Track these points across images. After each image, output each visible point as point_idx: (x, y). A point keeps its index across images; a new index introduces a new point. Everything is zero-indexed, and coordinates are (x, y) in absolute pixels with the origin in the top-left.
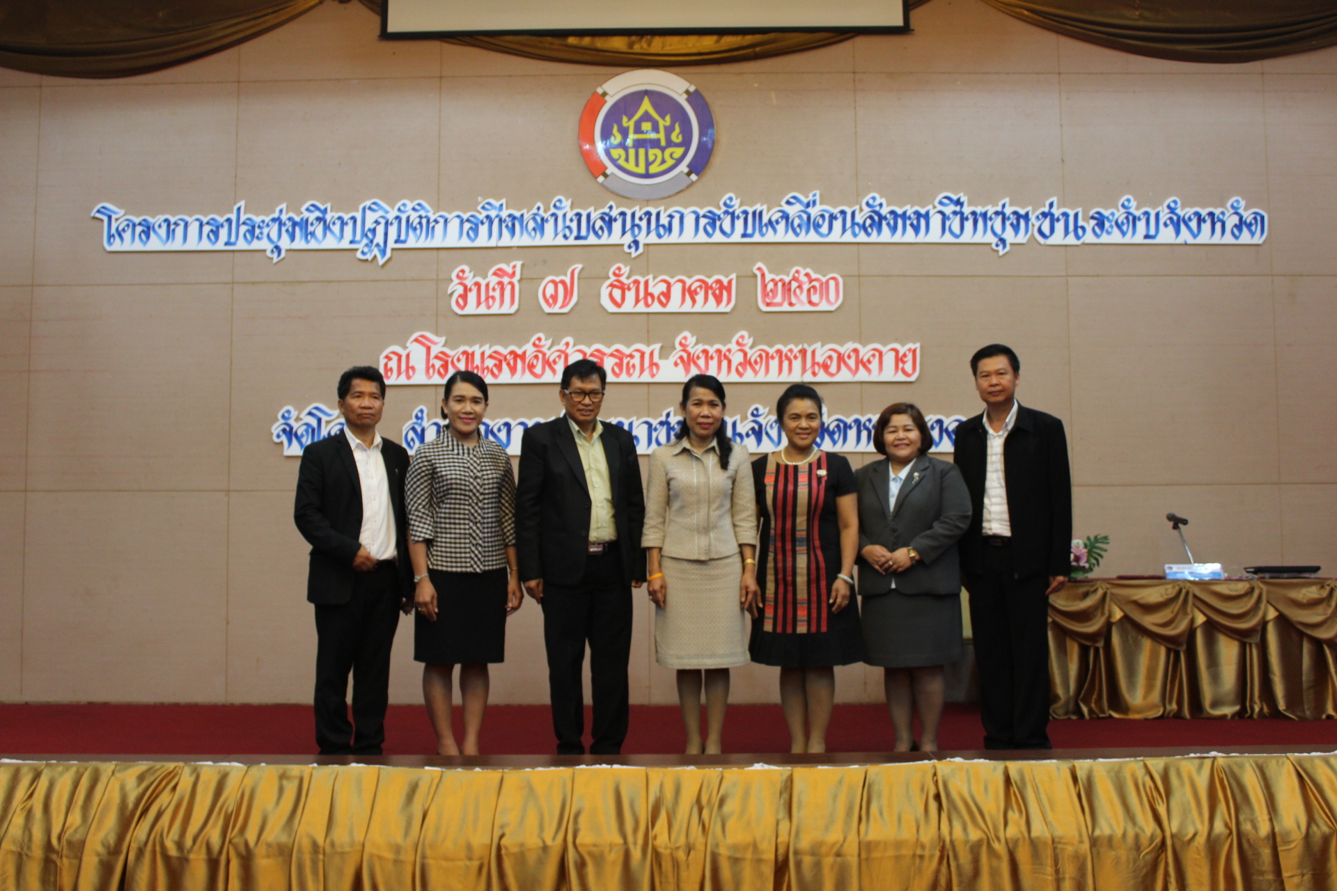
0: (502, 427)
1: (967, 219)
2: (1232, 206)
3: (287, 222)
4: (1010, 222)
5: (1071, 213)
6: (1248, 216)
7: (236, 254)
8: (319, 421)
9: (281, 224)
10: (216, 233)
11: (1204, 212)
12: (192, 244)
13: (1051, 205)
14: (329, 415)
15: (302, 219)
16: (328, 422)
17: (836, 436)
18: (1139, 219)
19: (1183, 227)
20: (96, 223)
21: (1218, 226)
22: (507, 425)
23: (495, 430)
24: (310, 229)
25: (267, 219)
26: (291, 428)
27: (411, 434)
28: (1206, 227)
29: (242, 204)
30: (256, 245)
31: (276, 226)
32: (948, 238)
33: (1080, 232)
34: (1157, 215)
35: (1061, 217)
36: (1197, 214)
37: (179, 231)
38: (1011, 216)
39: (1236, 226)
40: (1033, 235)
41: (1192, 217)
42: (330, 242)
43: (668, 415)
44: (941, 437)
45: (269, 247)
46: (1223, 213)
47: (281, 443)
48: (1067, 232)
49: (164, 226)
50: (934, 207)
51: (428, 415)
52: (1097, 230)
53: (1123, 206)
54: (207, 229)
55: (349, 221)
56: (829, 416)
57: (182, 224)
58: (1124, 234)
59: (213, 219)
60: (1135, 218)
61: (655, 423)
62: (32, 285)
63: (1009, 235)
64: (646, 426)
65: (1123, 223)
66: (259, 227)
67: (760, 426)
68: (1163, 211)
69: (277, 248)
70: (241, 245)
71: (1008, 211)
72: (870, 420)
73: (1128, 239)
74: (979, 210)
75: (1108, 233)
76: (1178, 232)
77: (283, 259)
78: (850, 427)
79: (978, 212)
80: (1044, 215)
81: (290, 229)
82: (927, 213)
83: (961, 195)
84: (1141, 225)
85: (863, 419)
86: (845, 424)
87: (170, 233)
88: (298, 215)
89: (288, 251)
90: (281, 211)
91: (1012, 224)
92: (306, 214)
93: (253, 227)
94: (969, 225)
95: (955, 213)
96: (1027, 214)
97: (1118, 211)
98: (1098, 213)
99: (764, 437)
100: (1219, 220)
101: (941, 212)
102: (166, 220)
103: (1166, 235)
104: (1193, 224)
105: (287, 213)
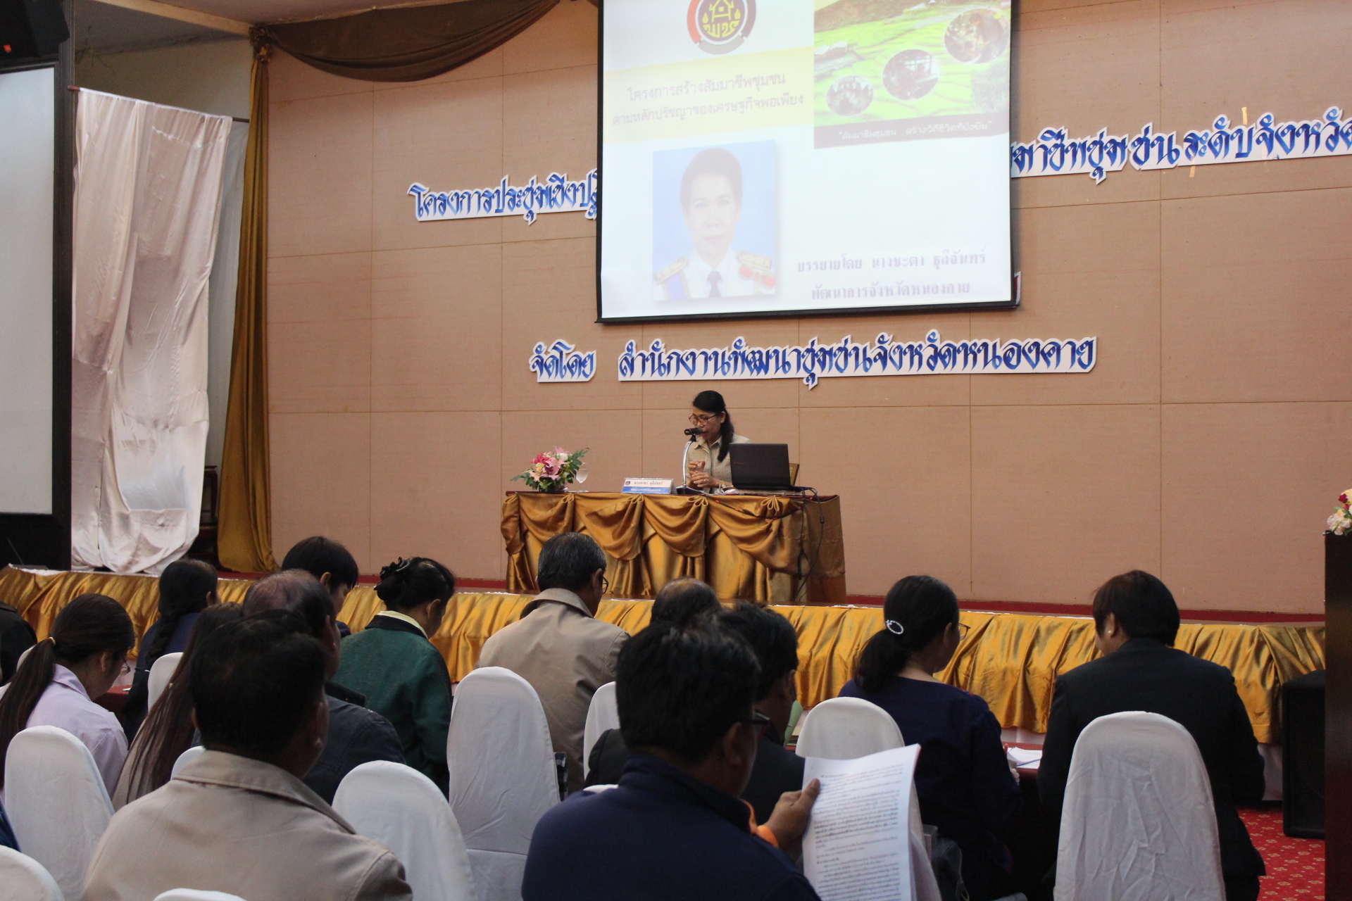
0: (689, 356)
1: (1067, 151)
2: (1328, 117)
3: (537, 191)
4: (1107, 150)
5: (1166, 137)
6: (1344, 125)
7: (504, 219)
8: (561, 353)
9: (533, 193)
10: (489, 202)
11: (1297, 126)
12: (473, 214)
13: (1147, 131)
14: (568, 349)
15: (547, 187)
16: (568, 354)
17: (947, 360)
18: (1232, 138)
19: (1275, 142)
20: (411, 198)
21: (1313, 138)
22: (693, 354)
23: (684, 359)
24: (553, 196)
25: (523, 189)
26: (542, 360)
27: (624, 364)
28: (1300, 140)
29: (506, 177)
30: (517, 211)
31: (529, 195)
32: (1049, 171)
33: (1174, 155)
34: (1250, 132)
35: (1155, 142)
36: (1291, 128)
37: (465, 202)
38: (1108, 145)
39: (1331, 137)
40: (1128, 161)
41: (1286, 131)
42: (567, 206)
43: (813, 343)
44: (1038, 359)
45: (525, 212)
46: (1318, 125)
47: (536, 372)
48: (1161, 157)
49: (455, 198)
50: (1038, 142)
51: (636, 347)
52: (1190, 151)
53: (1217, 125)
54: (483, 199)
55: (580, 188)
56: (941, 342)
57: (467, 196)
58: (1216, 154)
59: (487, 191)
60: (1228, 138)
61: (802, 350)
62: (372, 251)
63: (1106, 164)
64: (795, 353)
65: (1215, 143)
66: (518, 196)
67: (885, 351)
68: (1256, 128)
69: (531, 212)
70: (507, 212)
71: (1105, 140)
72: (975, 344)
73: (1220, 159)
74: (1078, 141)
75: (1202, 154)
76: (1270, 148)
77: (535, 221)
78: (959, 351)
79: (1078, 144)
80: (1140, 141)
81: (539, 197)
82: (1031, 148)
83: (1063, 128)
84: (1234, 144)
85: (970, 344)
86: (954, 348)
87: (459, 204)
88: (544, 185)
89: (538, 214)
90: (533, 181)
91: (1109, 153)
92: (550, 184)
93: (514, 196)
94: (1068, 156)
95: (1056, 146)
96: (1124, 141)
97: (1212, 131)
98: (1192, 135)
99: (889, 361)
100: (1314, 132)
101: (1043, 146)
102: (456, 194)
103: (1259, 152)
104: (1287, 139)
105: (537, 183)
